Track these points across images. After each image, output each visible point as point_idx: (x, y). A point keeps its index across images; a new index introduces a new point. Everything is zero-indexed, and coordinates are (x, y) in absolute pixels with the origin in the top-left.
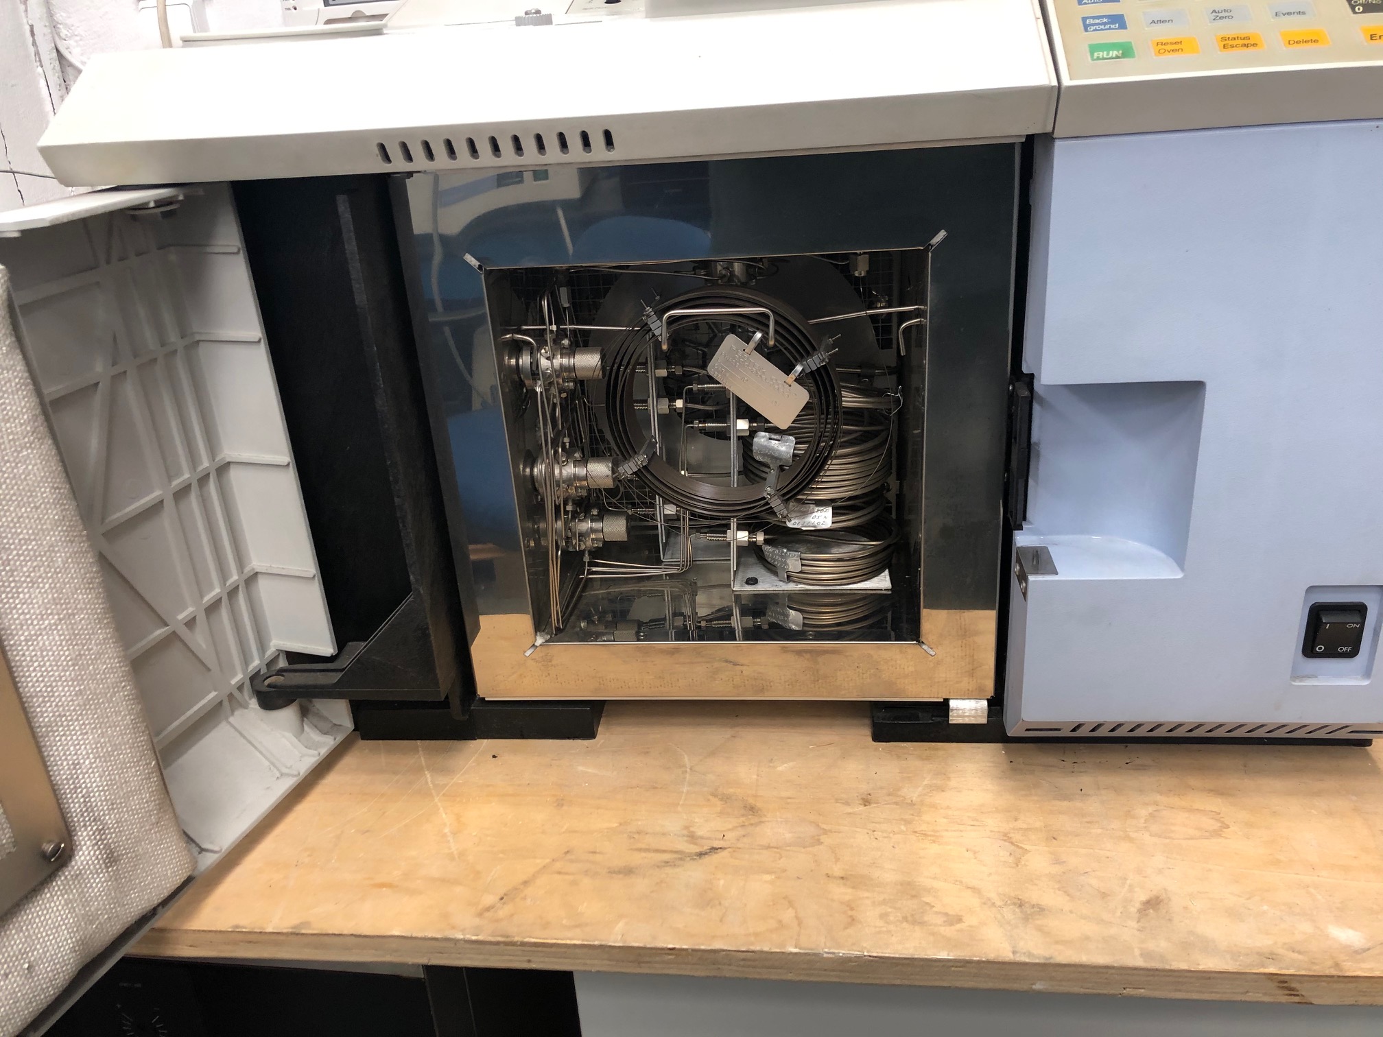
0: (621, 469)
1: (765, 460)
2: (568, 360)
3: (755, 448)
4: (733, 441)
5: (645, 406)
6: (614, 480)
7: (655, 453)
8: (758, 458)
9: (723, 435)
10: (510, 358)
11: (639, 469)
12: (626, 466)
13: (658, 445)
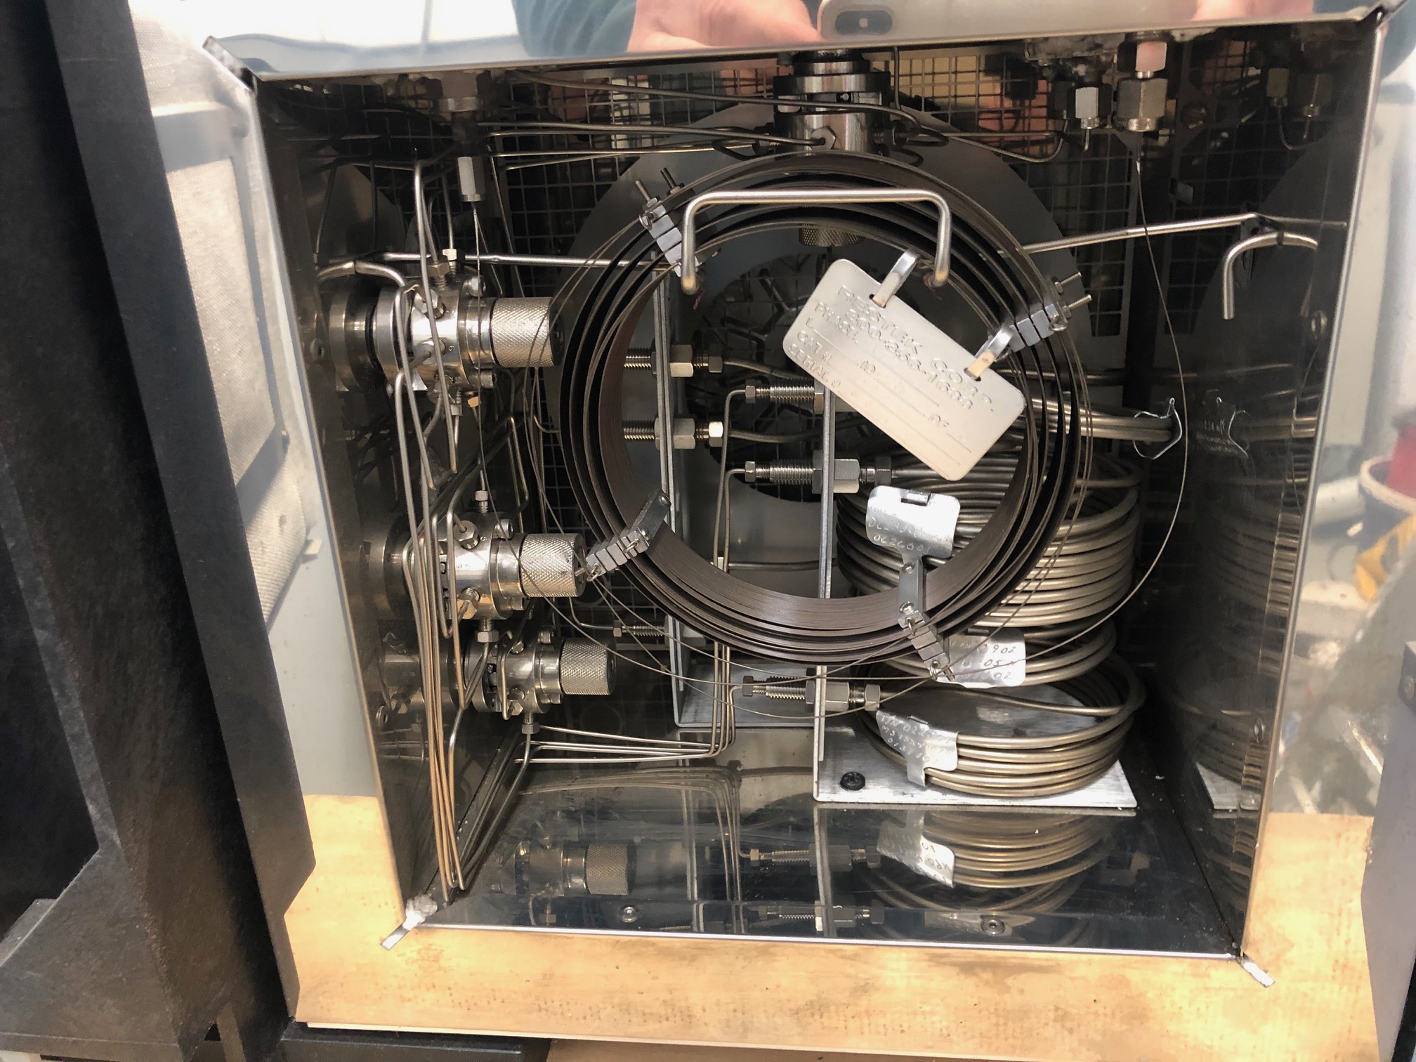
0: (591, 560)
1: (892, 544)
2: (476, 323)
3: (870, 518)
4: (827, 505)
5: (651, 434)
6: (577, 580)
7: (665, 527)
8: (878, 539)
9: (806, 493)
10: (352, 315)
11: (630, 561)
12: (602, 553)
13: (672, 509)
